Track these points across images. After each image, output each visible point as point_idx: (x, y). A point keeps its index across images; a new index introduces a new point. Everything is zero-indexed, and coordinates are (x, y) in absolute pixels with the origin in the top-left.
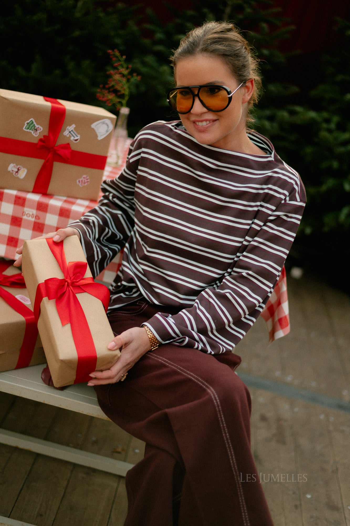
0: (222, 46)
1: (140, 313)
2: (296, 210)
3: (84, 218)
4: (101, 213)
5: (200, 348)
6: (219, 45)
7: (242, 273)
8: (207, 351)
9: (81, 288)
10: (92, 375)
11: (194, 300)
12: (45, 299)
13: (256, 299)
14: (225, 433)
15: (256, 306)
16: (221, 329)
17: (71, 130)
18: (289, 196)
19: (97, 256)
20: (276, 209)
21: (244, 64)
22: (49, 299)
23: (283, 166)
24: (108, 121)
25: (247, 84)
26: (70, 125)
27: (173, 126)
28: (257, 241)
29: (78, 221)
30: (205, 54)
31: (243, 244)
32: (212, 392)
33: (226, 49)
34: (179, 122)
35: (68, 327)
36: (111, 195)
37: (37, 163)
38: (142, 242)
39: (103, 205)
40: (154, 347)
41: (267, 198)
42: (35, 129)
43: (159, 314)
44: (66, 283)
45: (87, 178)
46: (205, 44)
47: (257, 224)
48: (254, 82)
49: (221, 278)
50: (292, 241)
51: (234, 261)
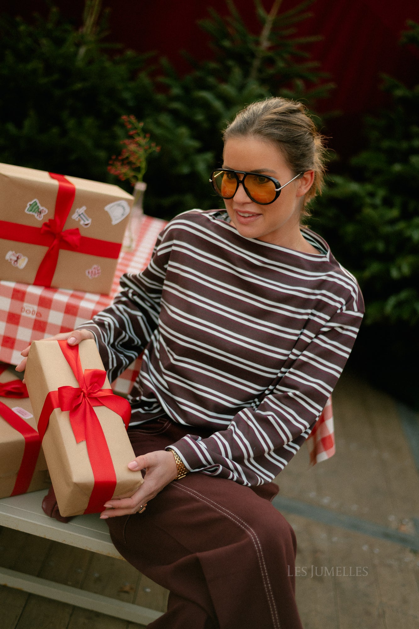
0: (278, 131)
1: (162, 432)
2: (353, 321)
3: (98, 319)
4: (118, 313)
5: (235, 479)
6: (276, 129)
7: (288, 393)
8: (243, 482)
9: (99, 401)
10: (107, 505)
11: (230, 420)
12: (57, 411)
13: (302, 424)
14: (267, 584)
15: (302, 433)
16: (260, 457)
17: (80, 213)
18: (345, 305)
19: (113, 363)
20: (330, 320)
22: (62, 410)
23: (339, 269)
24: (124, 204)
25: (305, 176)
26: (80, 207)
27: (211, 216)
28: (306, 356)
29: (92, 321)
30: (258, 137)
31: (289, 358)
32: (253, 534)
33: (282, 134)
34: (218, 211)
35: (83, 444)
36: (131, 291)
37: (40, 251)
38: (167, 348)
39: (119, 302)
40: (181, 476)
41: (320, 306)
42: (38, 212)
43: (188, 437)
44: (82, 393)
45: (98, 269)
46: (260, 125)
47: (307, 336)
48: (314, 174)
49: (261, 396)
50: (346, 358)
51: (278, 377)
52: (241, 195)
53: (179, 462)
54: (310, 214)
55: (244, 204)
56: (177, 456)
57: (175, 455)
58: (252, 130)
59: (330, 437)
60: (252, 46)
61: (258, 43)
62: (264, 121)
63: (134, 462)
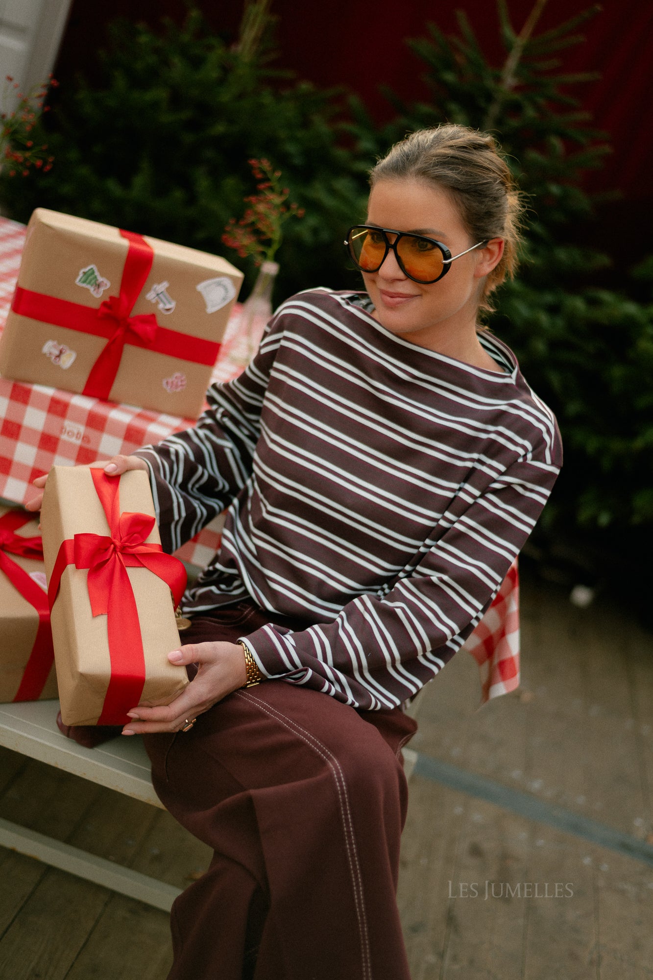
0: (454, 173)
2: (542, 478)
3: (163, 445)
4: (196, 440)
5: (333, 692)
6: (450, 170)
7: (432, 578)
8: (346, 700)
9: (138, 559)
10: (133, 714)
11: (337, 612)
12: (71, 567)
13: (447, 626)
15: (446, 639)
16: (378, 669)
17: (160, 292)
18: (532, 452)
19: (179, 513)
20: (506, 471)
21: (492, 211)
22: (78, 568)
23: (529, 397)
24: (227, 282)
25: (490, 247)
26: (159, 282)
27: (343, 299)
28: (465, 524)
30: (422, 180)
31: (439, 525)
32: (336, 767)
33: (459, 179)
35: (103, 620)
36: (221, 410)
37: (96, 345)
39: (204, 426)
40: (252, 683)
41: (493, 450)
42: (96, 284)
43: (270, 627)
44: (112, 546)
45: (182, 379)
46: (426, 163)
47: (469, 493)
48: (503, 245)
49: (392, 580)
50: (527, 534)
51: (419, 552)
52: (390, 267)
53: (250, 661)
54: (493, 308)
55: (395, 280)
56: (248, 653)
57: (246, 650)
58: (413, 169)
59: (512, 660)
60: (489, 83)
61: (498, 79)
62: (433, 157)
63: (178, 652)
